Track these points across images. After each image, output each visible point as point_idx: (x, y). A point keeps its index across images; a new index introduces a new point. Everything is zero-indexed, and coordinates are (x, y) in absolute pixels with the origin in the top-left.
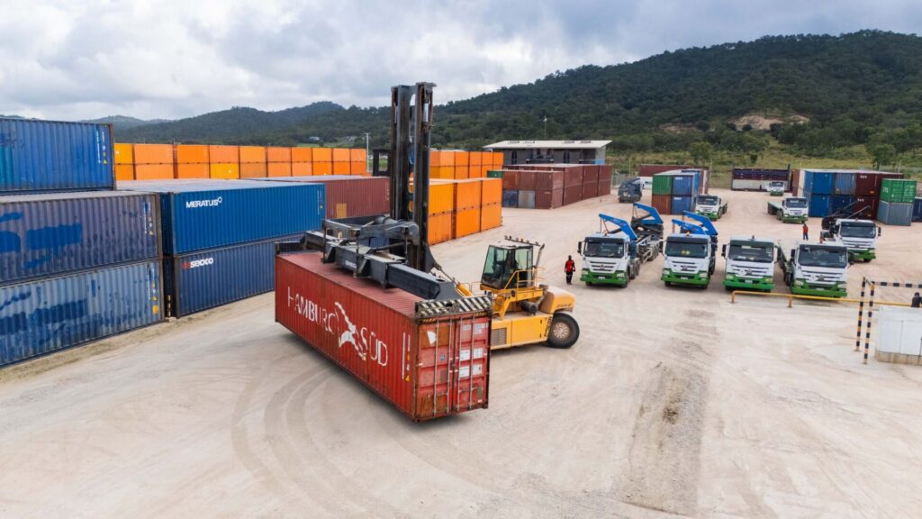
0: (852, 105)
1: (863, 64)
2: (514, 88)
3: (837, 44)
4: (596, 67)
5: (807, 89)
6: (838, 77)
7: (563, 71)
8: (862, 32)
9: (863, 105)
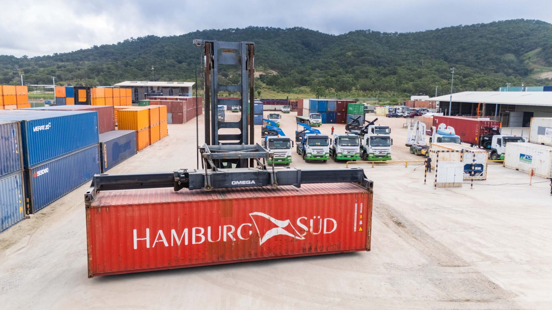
0: (295, 66)
1: (298, 45)
2: (103, 47)
3: (285, 33)
4: (156, 37)
5: (274, 56)
6: (287, 51)
7: (136, 38)
8: (295, 28)
9: (300, 66)
